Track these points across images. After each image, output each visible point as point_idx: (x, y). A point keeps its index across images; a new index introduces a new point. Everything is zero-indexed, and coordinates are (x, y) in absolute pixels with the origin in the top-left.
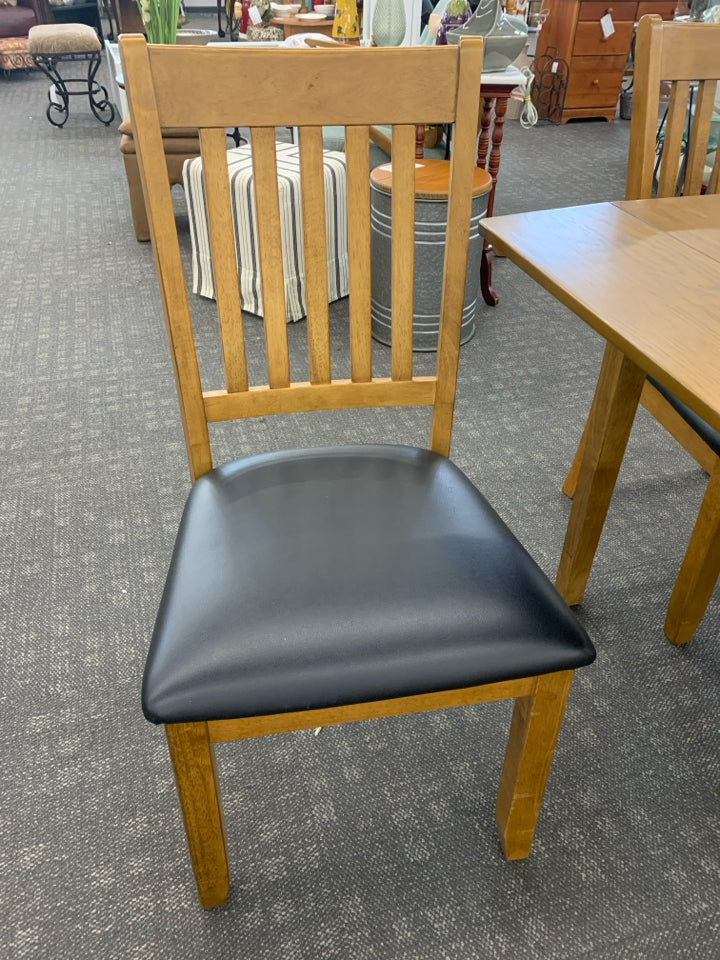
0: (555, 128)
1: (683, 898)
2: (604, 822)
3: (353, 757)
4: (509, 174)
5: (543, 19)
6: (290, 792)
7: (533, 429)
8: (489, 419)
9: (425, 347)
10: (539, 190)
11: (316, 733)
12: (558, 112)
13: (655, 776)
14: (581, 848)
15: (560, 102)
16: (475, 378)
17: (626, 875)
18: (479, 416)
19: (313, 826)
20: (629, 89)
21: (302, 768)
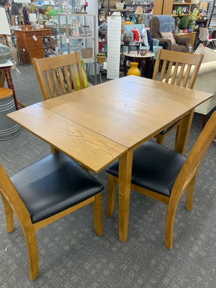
0: (29, 66)
1: (98, 242)
2: (80, 235)
3: (17, 251)
4: (20, 82)
5: (16, 37)
6: (3, 268)
7: (44, 152)
8: (32, 152)
9: (8, 138)
10: (29, 85)
11: (6, 250)
12: (29, 61)
13: (88, 220)
14: (76, 243)
15: (29, 59)
16: (25, 143)
17: (86, 243)
18: (29, 153)
19: (12, 272)
20: (47, 52)
21: (4, 260)
